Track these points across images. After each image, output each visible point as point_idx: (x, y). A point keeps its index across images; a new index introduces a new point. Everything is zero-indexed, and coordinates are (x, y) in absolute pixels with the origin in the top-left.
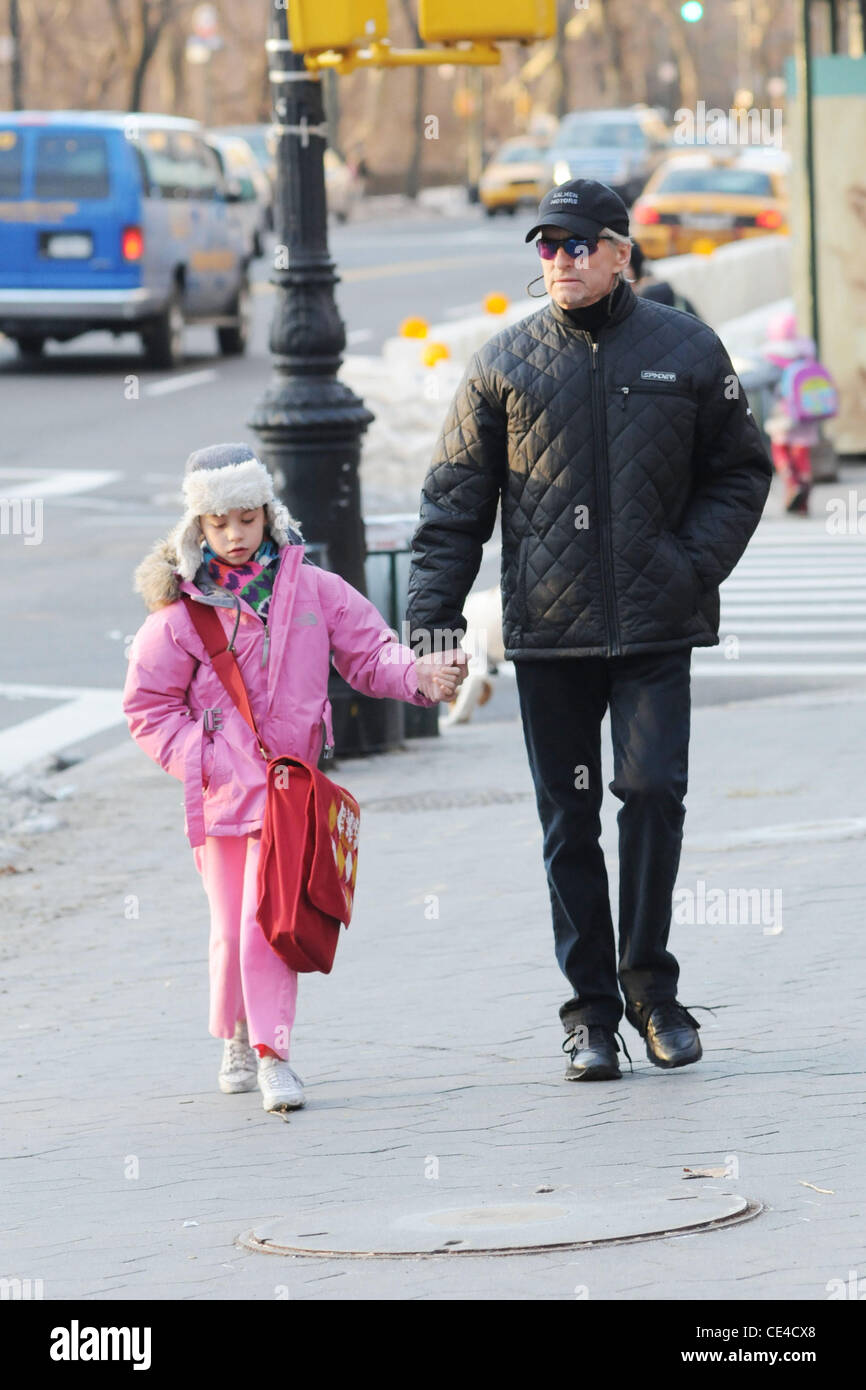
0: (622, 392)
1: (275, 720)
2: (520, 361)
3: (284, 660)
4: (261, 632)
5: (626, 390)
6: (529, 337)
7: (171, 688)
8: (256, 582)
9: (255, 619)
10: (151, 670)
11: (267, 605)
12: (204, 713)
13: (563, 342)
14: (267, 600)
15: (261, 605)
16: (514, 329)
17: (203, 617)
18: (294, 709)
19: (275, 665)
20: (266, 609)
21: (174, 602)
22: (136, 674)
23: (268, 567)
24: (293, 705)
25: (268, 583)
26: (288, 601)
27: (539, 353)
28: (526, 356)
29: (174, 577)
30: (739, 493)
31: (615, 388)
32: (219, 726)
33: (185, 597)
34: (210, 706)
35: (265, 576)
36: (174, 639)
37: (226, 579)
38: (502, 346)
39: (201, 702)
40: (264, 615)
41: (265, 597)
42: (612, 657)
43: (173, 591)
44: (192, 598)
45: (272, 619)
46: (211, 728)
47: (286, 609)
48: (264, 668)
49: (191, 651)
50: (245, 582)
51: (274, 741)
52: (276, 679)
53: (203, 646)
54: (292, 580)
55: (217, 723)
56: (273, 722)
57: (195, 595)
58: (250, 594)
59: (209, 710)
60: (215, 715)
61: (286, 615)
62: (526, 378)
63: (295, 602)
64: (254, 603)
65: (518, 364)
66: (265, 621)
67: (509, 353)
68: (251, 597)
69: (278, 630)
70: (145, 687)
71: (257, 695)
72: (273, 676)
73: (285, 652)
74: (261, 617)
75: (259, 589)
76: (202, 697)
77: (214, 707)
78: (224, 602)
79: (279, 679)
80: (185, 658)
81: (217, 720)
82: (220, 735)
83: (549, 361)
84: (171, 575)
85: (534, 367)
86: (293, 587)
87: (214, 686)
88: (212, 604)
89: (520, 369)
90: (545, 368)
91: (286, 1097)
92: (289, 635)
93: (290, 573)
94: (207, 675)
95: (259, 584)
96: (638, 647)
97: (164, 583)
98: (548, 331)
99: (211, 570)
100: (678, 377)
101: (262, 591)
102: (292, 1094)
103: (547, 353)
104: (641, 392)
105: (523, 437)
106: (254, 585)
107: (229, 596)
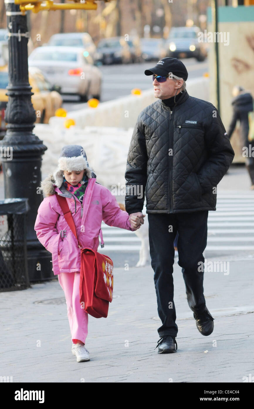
0: (179, 127)
1: (83, 235)
2: (149, 117)
3: (87, 216)
4: (80, 206)
5: (180, 127)
6: (153, 109)
7: (50, 223)
8: (79, 190)
9: (78, 202)
10: (44, 217)
11: (82, 198)
12: (61, 231)
13: (162, 111)
14: (83, 196)
15: (81, 198)
16: (150, 106)
17: (62, 201)
18: (89, 232)
19: (84, 217)
20: (82, 199)
21: (52, 195)
22: (39, 218)
23: (83, 185)
24: (89, 231)
25: (83, 190)
26: (90, 197)
27: (155, 114)
28: (151, 115)
29: (53, 187)
30: (220, 160)
31: (176, 126)
32: (65, 236)
33: (56, 193)
34: (63, 229)
35: (82, 188)
36: (52, 207)
37: (70, 189)
38: (145, 112)
39: (60, 228)
40: (82, 201)
41: (82, 195)
42: (170, 214)
43: (52, 191)
44: (58, 194)
45: (84, 202)
46: (63, 236)
47: (89, 199)
48: (80, 218)
49: (57, 211)
50: (75, 190)
51: (82, 242)
52: (84, 222)
53: (61, 210)
54: (91, 190)
55: (65, 235)
56: (82, 236)
57: (59, 193)
58: (77, 194)
59: (62, 231)
60: (64, 232)
61: (89, 201)
62: (149, 122)
63: (92, 197)
64: (78, 197)
65: (148, 118)
66: (82, 203)
67: (146, 114)
68: (78, 195)
69: (86, 206)
70: (41, 222)
71: (78, 226)
72: (83, 220)
73: (88, 213)
74: (80, 201)
75: (80, 192)
76: (61, 226)
77: (64, 230)
78: (68, 196)
79: (85, 222)
80: (55, 214)
81: (65, 234)
82: (66, 239)
83: (157, 117)
84: (52, 186)
85: (153, 119)
86: (92, 192)
87: (64, 223)
88: (65, 197)
89: (148, 119)
90: (156, 119)
91: (84, 357)
92: (90, 207)
93: (91, 187)
94: (62, 219)
95: (81, 190)
96: (179, 211)
97: (50, 189)
98: (159, 107)
99: (65, 185)
100: (197, 123)
101: (81, 193)
102: (86, 356)
103: (157, 114)
104: (185, 127)
105: (149, 141)
106: (78, 191)
107: (70, 194)
